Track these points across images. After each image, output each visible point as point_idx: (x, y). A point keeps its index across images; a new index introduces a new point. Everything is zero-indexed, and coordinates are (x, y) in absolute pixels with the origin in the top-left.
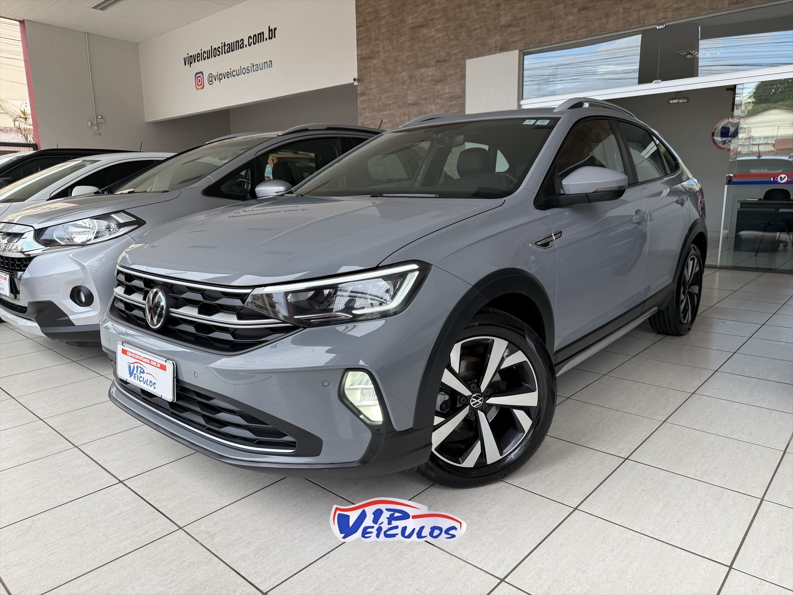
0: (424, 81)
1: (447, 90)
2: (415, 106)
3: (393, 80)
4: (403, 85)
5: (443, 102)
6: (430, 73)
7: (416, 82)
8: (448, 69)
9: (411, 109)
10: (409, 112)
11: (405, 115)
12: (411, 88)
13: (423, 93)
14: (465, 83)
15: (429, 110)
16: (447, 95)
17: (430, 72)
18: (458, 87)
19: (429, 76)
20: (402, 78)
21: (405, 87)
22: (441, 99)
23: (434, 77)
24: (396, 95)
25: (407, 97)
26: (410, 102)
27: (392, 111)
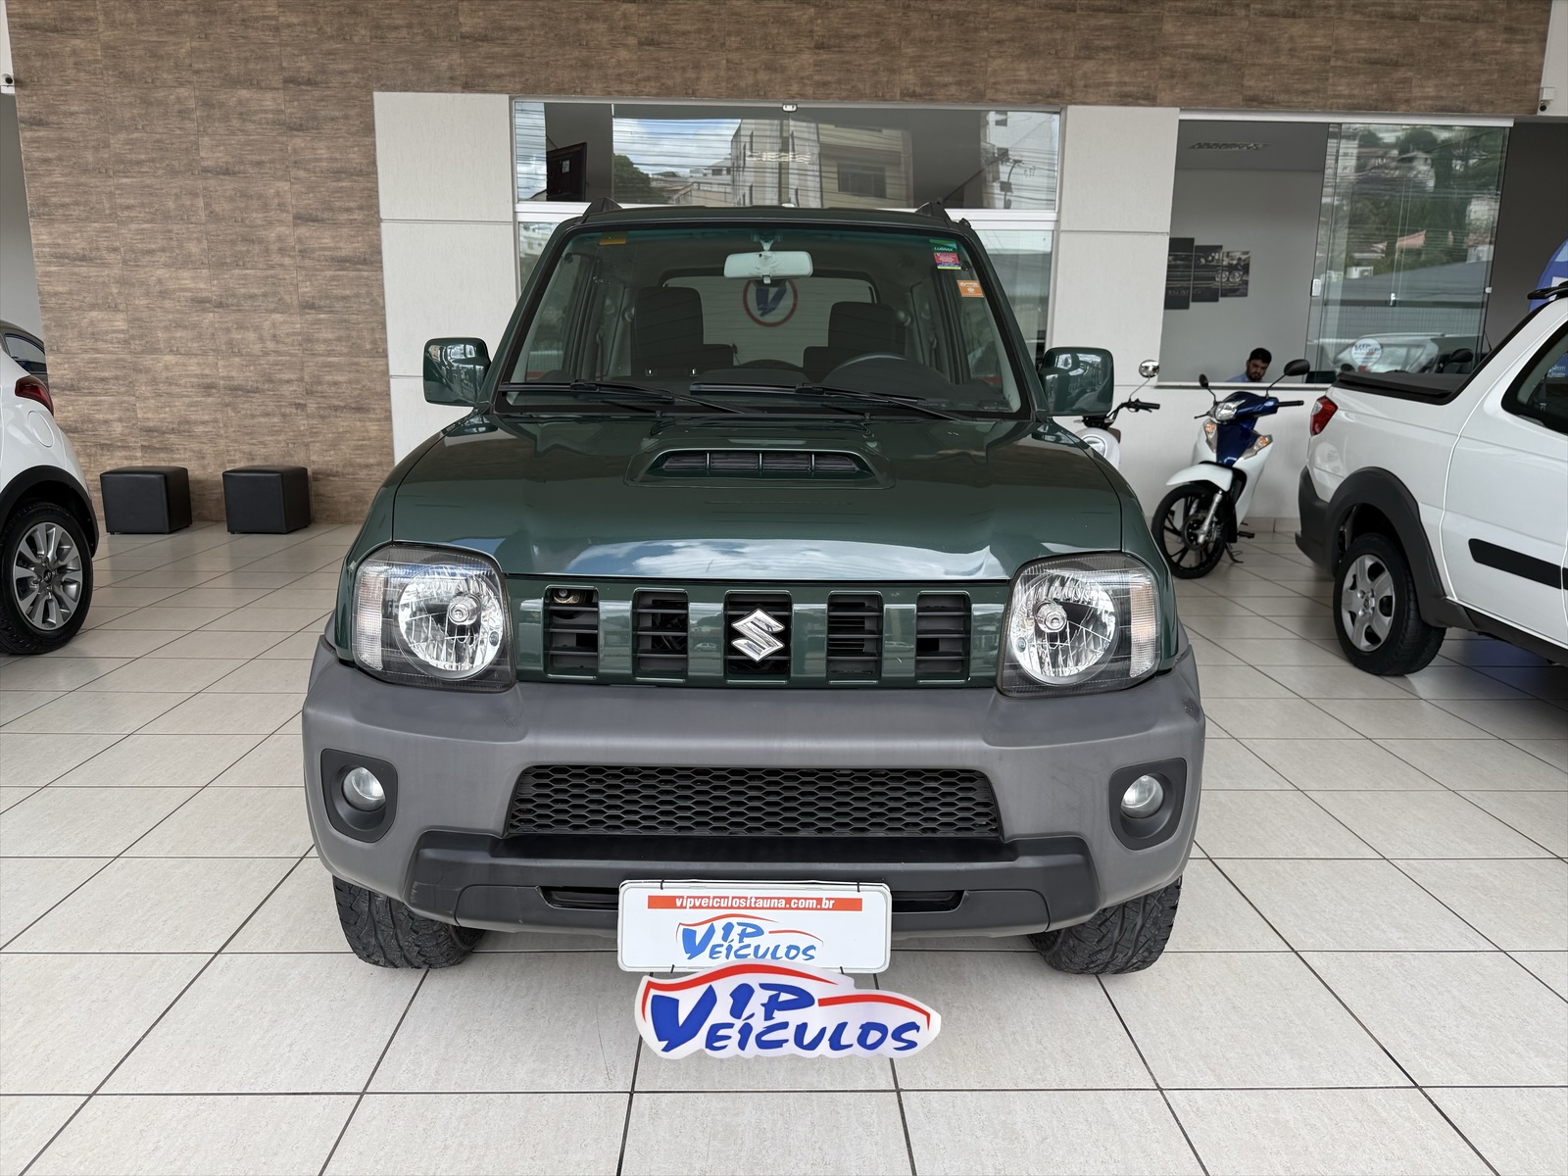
0: (254, 122)
1: (323, 153)
2: (227, 177)
3: (146, 102)
4: (183, 119)
5: (313, 178)
6: (269, 104)
7: (226, 118)
8: (323, 104)
9: (212, 183)
10: (204, 189)
11: (194, 194)
12: (210, 131)
13: (249, 148)
14: (374, 144)
15: (273, 191)
16: (325, 164)
17: (269, 101)
18: (356, 149)
19: (266, 112)
20: (179, 100)
21: (189, 125)
22: (305, 169)
23: (283, 117)
24: (158, 141)
25: (197, 149)
26: (205, 164)
27: (148, 182)
